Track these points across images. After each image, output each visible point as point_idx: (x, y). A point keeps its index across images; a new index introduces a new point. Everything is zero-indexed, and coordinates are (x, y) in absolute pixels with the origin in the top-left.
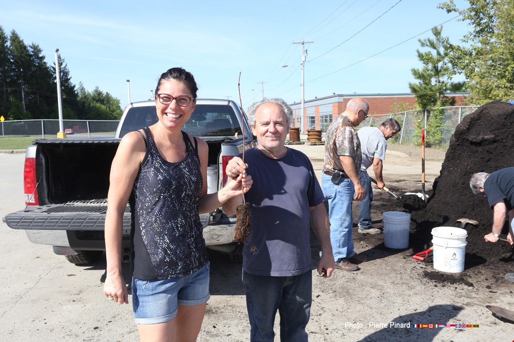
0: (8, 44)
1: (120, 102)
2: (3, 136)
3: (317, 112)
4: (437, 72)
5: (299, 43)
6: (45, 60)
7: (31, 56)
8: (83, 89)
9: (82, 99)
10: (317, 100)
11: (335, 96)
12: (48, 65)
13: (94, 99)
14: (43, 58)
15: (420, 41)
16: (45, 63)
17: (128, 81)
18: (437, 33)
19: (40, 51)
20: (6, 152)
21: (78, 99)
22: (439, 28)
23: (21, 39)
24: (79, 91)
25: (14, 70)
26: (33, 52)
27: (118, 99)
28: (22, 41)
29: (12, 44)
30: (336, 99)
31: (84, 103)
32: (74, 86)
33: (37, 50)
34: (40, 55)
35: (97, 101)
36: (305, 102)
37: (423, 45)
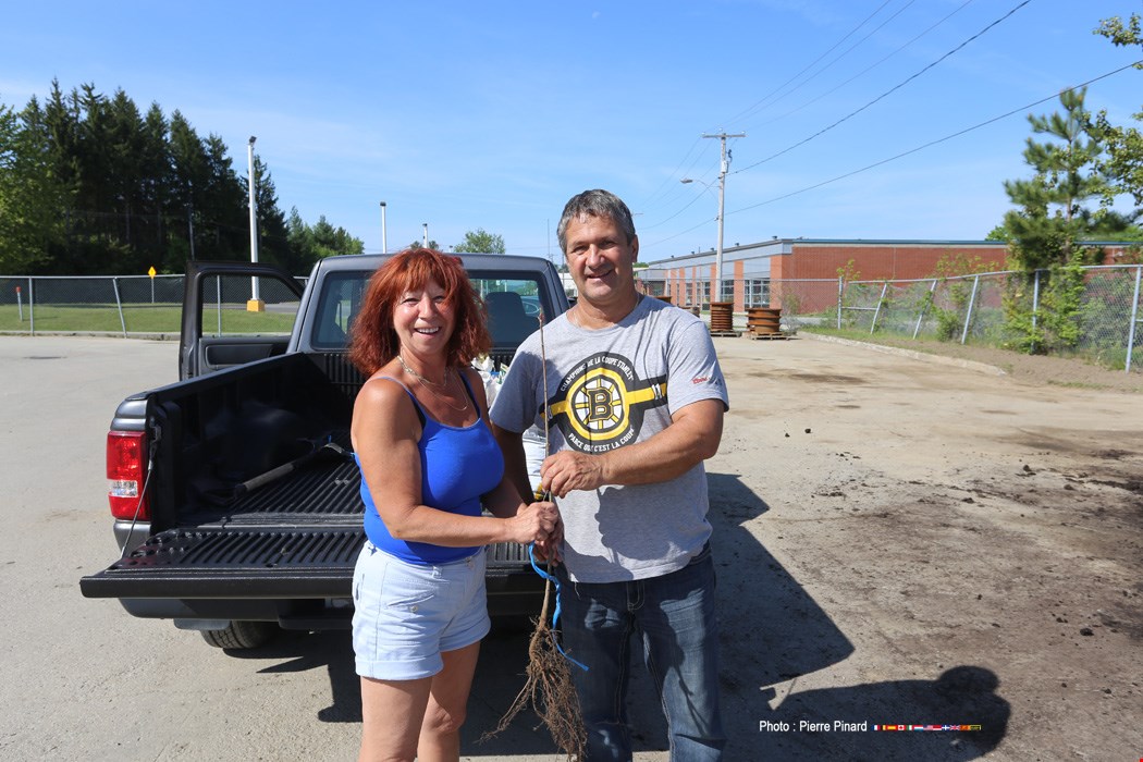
0: (168, 136)
1: (364, 246)
2: (153, 304)
5: (716, 137)
6: (232, 167)
7: (208, 158)
8: (297, 220)
9: (295, 238)
10: (738, 248)
11: (775, 242)
12: (237, 176)
13: (317, 239)
14: (228, 162)
15: (1031, 119)
16: (232, 171)
17: (383, 205)
18: (1072, 102)
19: (223, 149)
21: (289, 238)
22: (1078, 92)
23: (191, 128)
24: (291, 224)
25: (176, 184)
26: (211, 151)
27: (361, 240)
28: (193, 131)
29: (174, 137)
30: (778, 249)
31: (299, 247)
32: (283, 215)
33: (218, 147)
34: (224, 158)
35: (323, 243)
37: (1038, 128)
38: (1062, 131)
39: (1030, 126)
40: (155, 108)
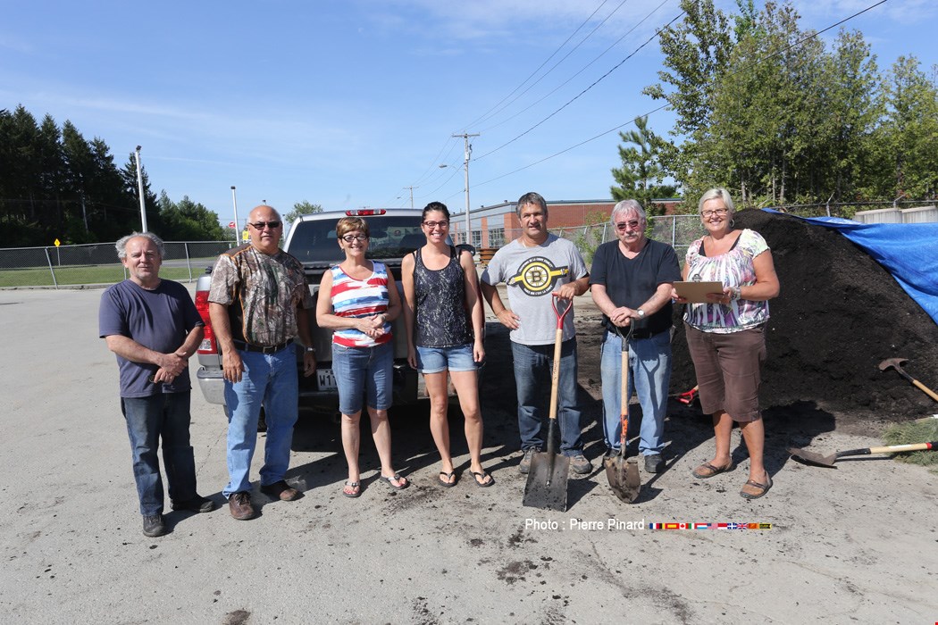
0: (61, 140)
1: (218, 217)
2: (59, 266)
3: (484, 225)
4: (644, 174)
5: (461, 136)
6: (113, 162)
7: (94, 156)
8: (166, 200)
9: (166, 213)
10: (483, 209)
11: (506, 204)
12: (118, 168)
13: (181, 213)
14: (111, 158)
15: (621, 134)
16: (113, 165)
17: (233, 188)
18: (641, 124)
19: (106, 149)
20: (73, 288)
21: (161, 213)
22: (644, 118)
23: (79, 133)
24: (161, 203)
25: (70, 176)
26: (96, 150)
27: (215, 212)
28: (81, 136)
29: (66, 140)
30: (509, 209)
31: (168, 219)
32: (155, 196)
33: (101, 148)
34: (107, 155)
35: (187, 216)
36: (470, 213)
37: (625, 139)
38: (637, 140)
39: (621, 138)
40: (48, 119)
